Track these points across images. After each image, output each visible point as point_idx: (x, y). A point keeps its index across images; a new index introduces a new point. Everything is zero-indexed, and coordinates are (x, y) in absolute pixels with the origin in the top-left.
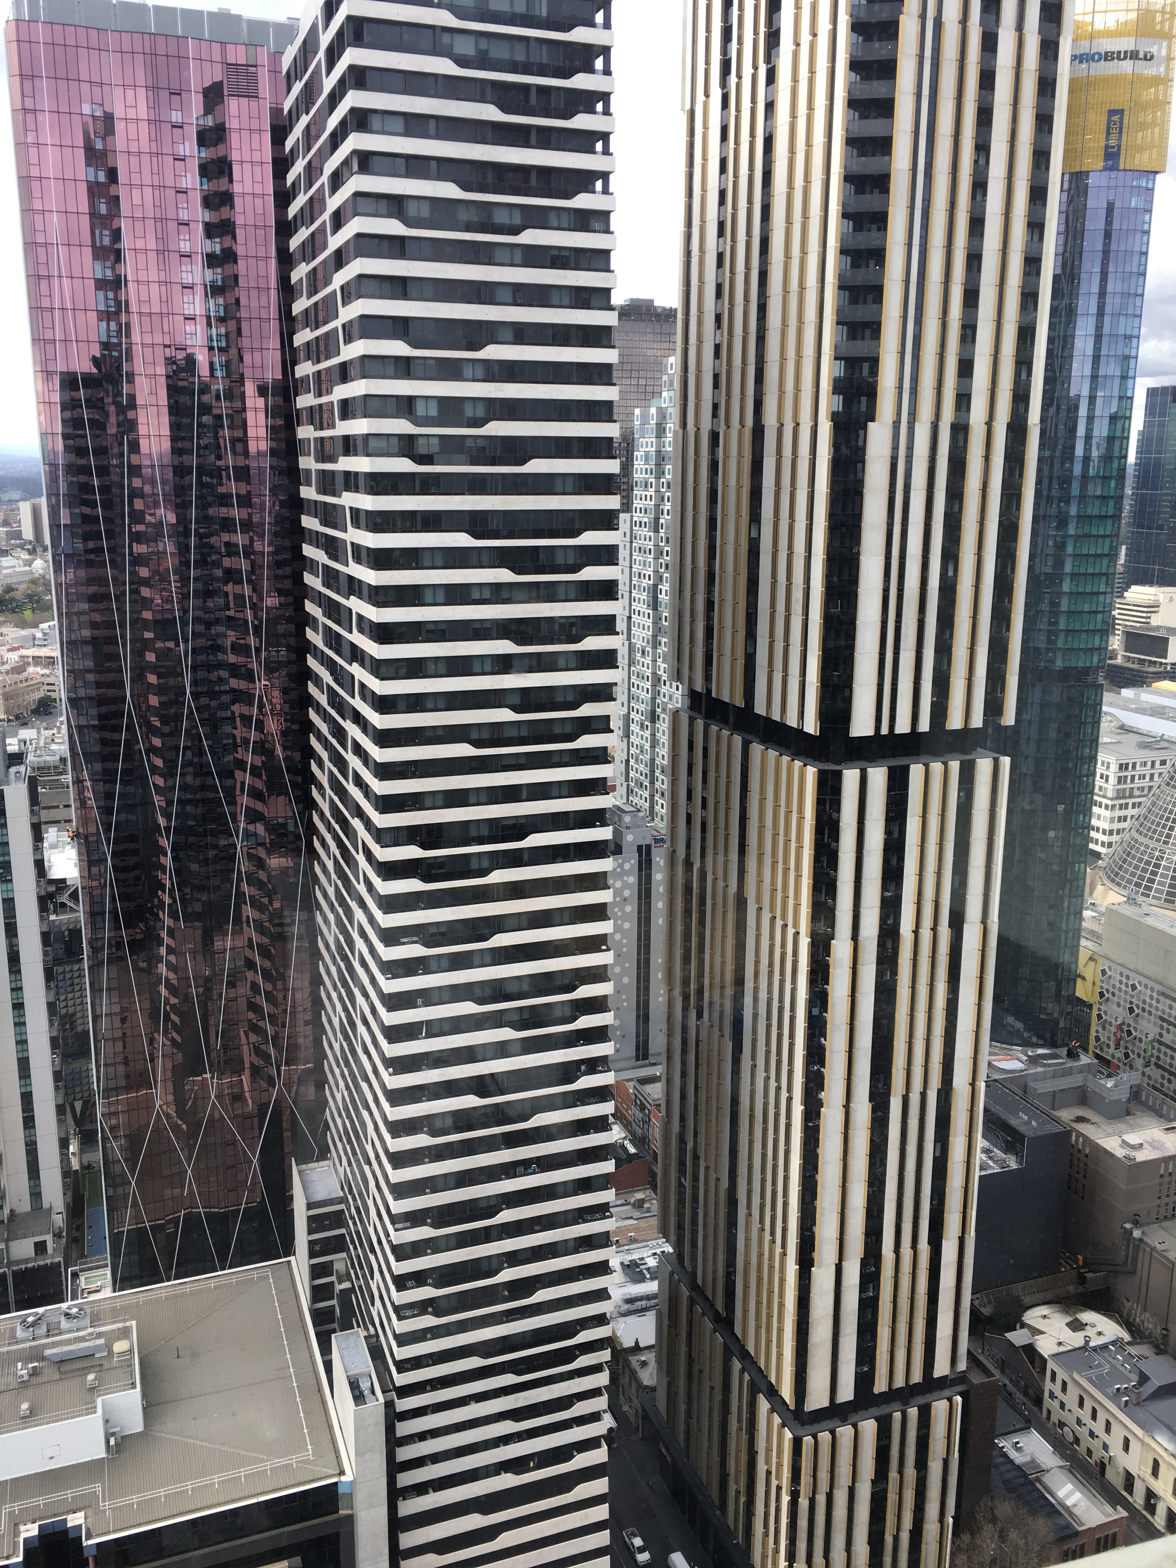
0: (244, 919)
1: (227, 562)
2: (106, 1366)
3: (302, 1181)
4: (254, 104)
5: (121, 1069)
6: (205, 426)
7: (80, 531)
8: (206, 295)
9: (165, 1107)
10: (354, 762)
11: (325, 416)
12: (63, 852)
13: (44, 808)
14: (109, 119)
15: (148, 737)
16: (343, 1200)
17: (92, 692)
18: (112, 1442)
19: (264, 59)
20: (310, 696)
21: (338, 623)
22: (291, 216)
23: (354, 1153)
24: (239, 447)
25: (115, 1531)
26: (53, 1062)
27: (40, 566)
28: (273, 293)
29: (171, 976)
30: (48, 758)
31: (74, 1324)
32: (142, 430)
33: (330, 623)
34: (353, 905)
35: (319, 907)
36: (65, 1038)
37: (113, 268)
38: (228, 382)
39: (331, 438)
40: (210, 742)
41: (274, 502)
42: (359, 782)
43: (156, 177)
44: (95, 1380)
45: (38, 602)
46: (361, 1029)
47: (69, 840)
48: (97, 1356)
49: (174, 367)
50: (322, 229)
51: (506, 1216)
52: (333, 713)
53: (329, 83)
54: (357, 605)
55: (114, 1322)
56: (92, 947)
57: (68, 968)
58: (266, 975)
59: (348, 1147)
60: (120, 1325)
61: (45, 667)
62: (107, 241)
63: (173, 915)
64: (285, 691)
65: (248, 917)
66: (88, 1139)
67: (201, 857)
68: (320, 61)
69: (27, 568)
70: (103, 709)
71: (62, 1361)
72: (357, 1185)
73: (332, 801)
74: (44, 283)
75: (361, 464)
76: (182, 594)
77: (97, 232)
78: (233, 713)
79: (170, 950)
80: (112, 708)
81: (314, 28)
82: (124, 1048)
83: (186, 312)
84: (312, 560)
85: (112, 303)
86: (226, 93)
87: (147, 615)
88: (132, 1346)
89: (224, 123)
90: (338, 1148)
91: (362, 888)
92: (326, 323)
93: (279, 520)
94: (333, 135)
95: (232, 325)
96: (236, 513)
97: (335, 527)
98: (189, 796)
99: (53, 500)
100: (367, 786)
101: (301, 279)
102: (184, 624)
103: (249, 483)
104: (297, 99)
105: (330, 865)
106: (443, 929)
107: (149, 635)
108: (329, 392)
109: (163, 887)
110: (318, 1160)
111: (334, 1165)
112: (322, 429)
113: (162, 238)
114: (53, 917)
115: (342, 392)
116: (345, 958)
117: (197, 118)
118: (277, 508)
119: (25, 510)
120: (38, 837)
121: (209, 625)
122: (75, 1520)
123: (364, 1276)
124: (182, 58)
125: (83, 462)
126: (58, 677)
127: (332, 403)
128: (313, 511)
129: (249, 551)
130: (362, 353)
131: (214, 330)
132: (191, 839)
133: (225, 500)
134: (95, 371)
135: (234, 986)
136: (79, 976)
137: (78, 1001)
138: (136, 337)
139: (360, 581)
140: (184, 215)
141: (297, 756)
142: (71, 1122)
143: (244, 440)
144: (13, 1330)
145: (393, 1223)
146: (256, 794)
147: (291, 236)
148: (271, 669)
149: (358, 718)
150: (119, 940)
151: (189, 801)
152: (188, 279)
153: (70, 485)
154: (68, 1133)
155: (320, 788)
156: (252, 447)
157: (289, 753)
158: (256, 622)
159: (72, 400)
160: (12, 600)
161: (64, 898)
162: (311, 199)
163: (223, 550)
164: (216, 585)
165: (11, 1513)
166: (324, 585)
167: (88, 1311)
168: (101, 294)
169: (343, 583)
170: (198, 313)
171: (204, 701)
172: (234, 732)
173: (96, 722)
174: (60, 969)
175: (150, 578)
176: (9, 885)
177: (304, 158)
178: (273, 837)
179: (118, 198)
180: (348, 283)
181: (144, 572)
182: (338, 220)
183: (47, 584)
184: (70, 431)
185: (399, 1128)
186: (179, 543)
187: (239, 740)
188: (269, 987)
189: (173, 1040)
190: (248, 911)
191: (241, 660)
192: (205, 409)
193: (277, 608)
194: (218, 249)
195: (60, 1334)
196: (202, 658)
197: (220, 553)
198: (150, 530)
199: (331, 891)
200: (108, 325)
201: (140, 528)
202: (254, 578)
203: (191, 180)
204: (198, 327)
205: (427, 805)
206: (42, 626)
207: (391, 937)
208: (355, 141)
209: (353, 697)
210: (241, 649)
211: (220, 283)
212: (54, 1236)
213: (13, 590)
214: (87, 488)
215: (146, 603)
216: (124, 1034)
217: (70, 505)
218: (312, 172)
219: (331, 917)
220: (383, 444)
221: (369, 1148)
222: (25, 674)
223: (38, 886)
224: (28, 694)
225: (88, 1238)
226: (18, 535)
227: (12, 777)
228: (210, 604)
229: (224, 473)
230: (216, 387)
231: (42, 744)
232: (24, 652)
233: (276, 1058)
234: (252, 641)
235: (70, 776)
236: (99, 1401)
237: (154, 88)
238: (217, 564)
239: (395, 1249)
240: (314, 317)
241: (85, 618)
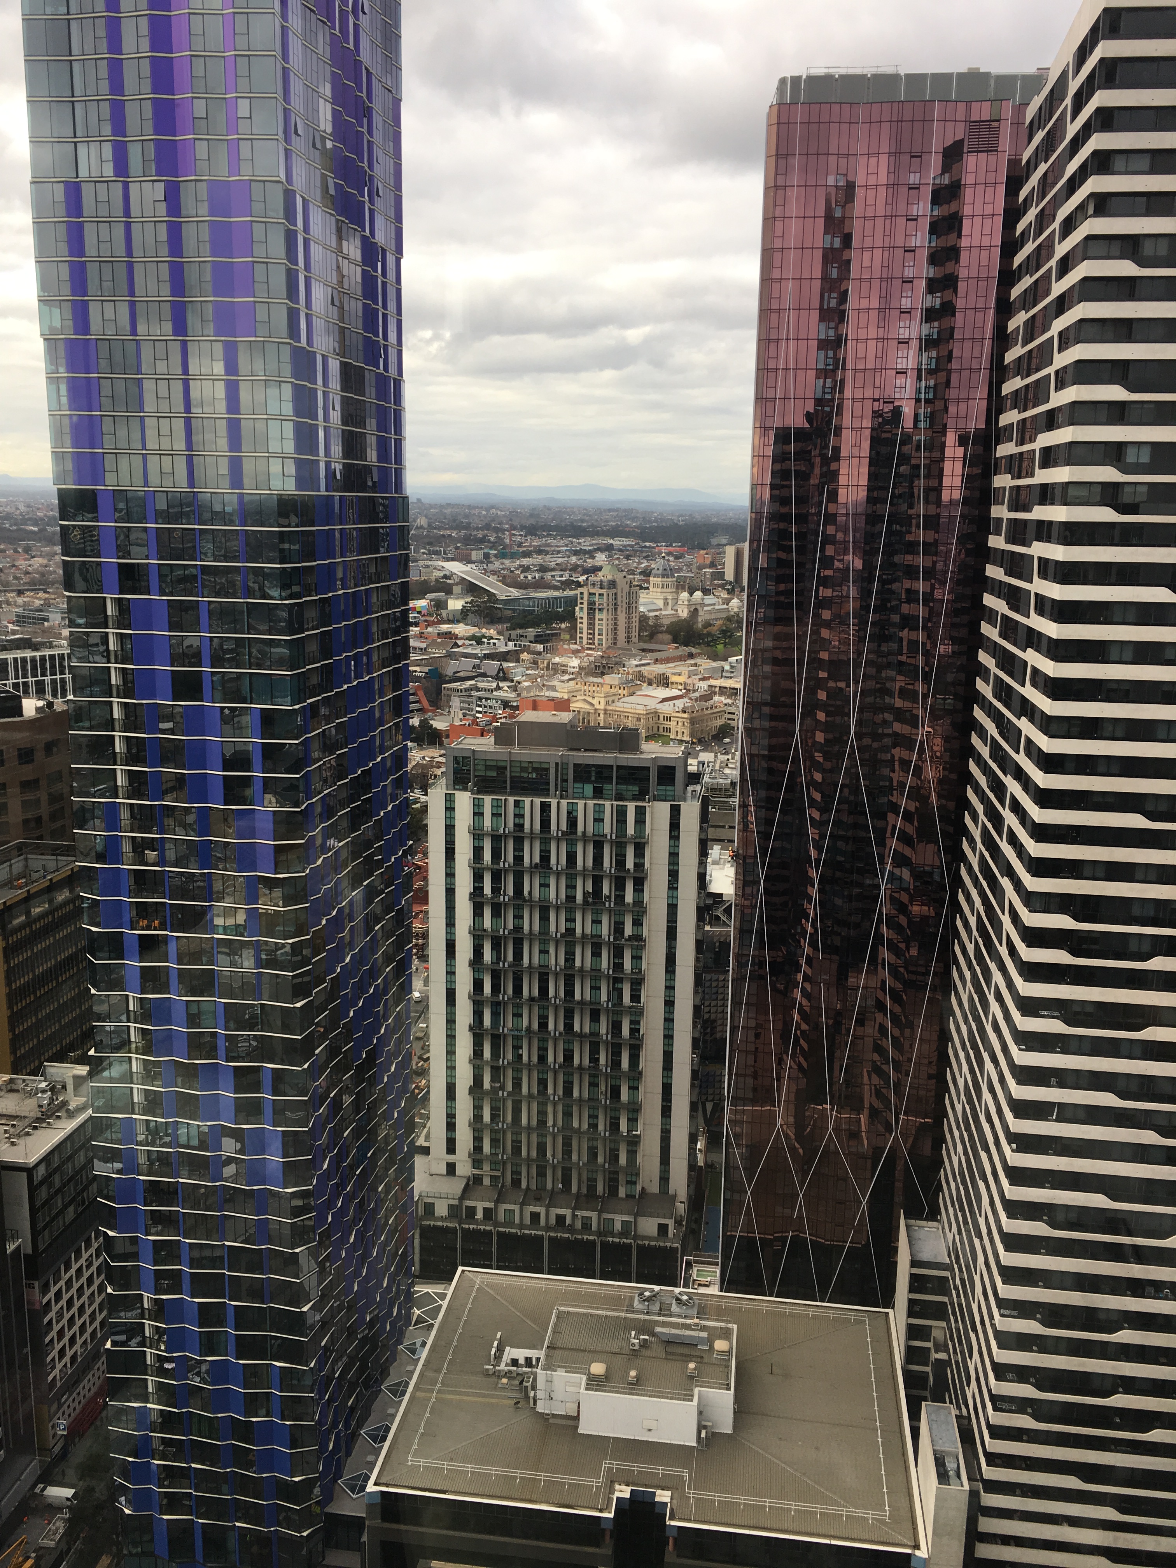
0: (880, 961)
1: (905, 608)
2: (706, 1360)
3: (909, 1236)
4: (992, 158)
5: (750, 1081)
6: (902, 476)
7: (774, 574)
8: (920, 349)
9: (785, 1127)
10: (1010, 819)
11: (1025, 464)
12: (723, 869)
13: (712, 826)
14: (850, 187)
15: (810, 771)
16: (948, 1267)
17: (767, 724)
18: (703, 1434)
19: (1008, 111)
20: (973, 747)
21: (1011, 674)
22: (1016, 265)
23: (966, 1222)
24: (932, 496)
25: (696, 1521)
26: (693, 1061)
27: (736, 605)
28: (988, 343)
29: (805, 1002)
30: (721, 781)
31: (683, 1310)
32: (842, 480)
33: (1002, 675)
34: (992, 966)
35: (956, 962)
36: (705, 1041)
37: (836, 328)
38: (930, 433)
39: (1029, 486)
40: (867, 783)
41: (961, 550)
42: (1013, 840)
43: (887, 239)
44: (695, 1369)
45: (730, 637)
46: (986, 1095)
47: (730, 859)
48: (699, 1347)
49: (880, 420)
50: (1047, 275)
51: (1126, 1336)
52: (994, 766)
53: (1072, 129)
54: (1033, 658)
55: (718, 1321)
56: (738, 962)
57: (715, 977)
58: (895, 1020)
59: (959, 1214)
60: (723, 1325)
61: (728, 697)
62: (833, 303)
63: (813, 944)
64: (946, 740)
65: (884, 959)
66: (714, 1141)
67: (846, 893)
68: (1066, 107)
69: (725, 606)
70: (774, 741)
71: (668, 1342)
72: (965, 1255)
73: (982, 856)
74: (773, 346)
75: (1058, 513)
76: (859, 637)
77: (826, 295)
78: (893, 756)
79: (806, 978)
80: (782, 740)
81: (1064, 76)
82: (755, 1062)
83: (899, 366)
84: (991, 609)
85: (831, 361)
86: (965, 150)
87: (824, 655)
88: (731, 1348)
89: (961, 179)
90: (949, 1212)
91: (1003, 951)
92: (1038, 370)
93: (962, 567)
94: (1072, 179)
95: (942, 376)
96: (920, 560)
97: (1020, 577)
98: (842, 833)
99: (755, 545)
100: (1022, 845)
101: (1018, 327)
102: (857, 665)
103: (937, 532)
104: (1037, 148)
105: (973, 921)
106: (1089, 1009)
107: (823, 674)
108: (1032, 440)
109: (807, 917)
110: (927, 1219)
111: (943, 1228)
112: (1019, 477)
113: (886, 297)
114: (707, 928)
115: (1046, 439)
116: (977, 1019)
117: (934, 178)
118: (962, 556)
119: (730, 552)
120: (704, 853)
121: (880, 668)
122: (663, 1496)
123: (962, 1352)
124: (926, 121)
125: (784, 510)
126: (738, 707)
127: (1034, 451)
128: (999, 560)
129: (928, 598)
130: (1074, 400)
131: (923, 383)
132: (838, 874)
133: (911, 548)
134: (807, 425)
135: (863, 1025)
136: (724, 986)
137: (720, 1009)
138: (848, 393)
139: (1039, 633)
140: (909, 273)
141: (951, 805)
142: (701, 1120)
143: (938, 489)
144: (632, 1299)
145: (999, 1307)
146: (904, 838)
147: (1013, 285)
148: (935, 716)
149: (1020, 775)
150: (762, 959)
151: (842, 838)
152: (904, 334)
153: (771, 531)
154: (697, 1130)
155: (972, 841)
156: (946, 496)
157: (944, 802)
158: (927, 669)
159: (783, 453)
160: (709, 634)
161: (719, 912)
162: (1040, 246)
163: (903, 596)
164: (892, 630)
165: (610, 1469)
166: (1000, 636)
167: (697, 1302)
168: (822, 353)
169: (1022, 635)
170: (910, 367)
171: (867, 741)
172: (892, 775)
173: (766, 753)
174: (708, 977)
175: (831, 620)
176: (675, 893)
177: (1037, 206)
178: (918, 884)
179: (849, 261)
180: (1067, 329)
181: (826, 615)
182: (1065, 265)
183: (740, 622)
184: (778, 481)
185: (1016, 1209)
186: (862, 587)
187: (895, 784)
188: (897, 1033)
189: (800, 1065)
190: (885, 953)
191: (908, 704)
192: (904, 459)
193: (949, 657)
194: (938, 302)
195: (670, 1316)
196: (869, 700)
197: (900, 600)
198: (838, 574)
199: (970, 948)
200: (825, 382)
201: (828, 573)
202: (930, 624)
203: (921, 239)
204: (908, 380)
205: (1085, 874)
206: (730, 659)
207: (1030, 1007)
208: (1095, 184)
209: (1018, 752)
210: (909, 694)
211: (935, 337)
212: (675, 1222)
213: (710, 625)
214: (785, 535)
215: (824, 644)
216: (757, 1048)
217: (768, 550)
218: (1044, 219)
219: (968, 975)
220: (1084, 493)
221: (981, 1221)
222: (711, 702)
223: (698, 897)
224: (711, 720)
225: (703, 1232)
226: (721, 575)
227: (689, 794)
228: (884, 648)
229: (914, 521)
230: (917, 438)
231: (717, 768)
232: (712, 682)
233: (896, 1106)
234: (920, 688)
235: (737, 800)
236: (697, 1390)
237: (895, 154)
238: (896, 609)
239: (998, 1334)
240: (1025, 366)
241: (768, 655)
